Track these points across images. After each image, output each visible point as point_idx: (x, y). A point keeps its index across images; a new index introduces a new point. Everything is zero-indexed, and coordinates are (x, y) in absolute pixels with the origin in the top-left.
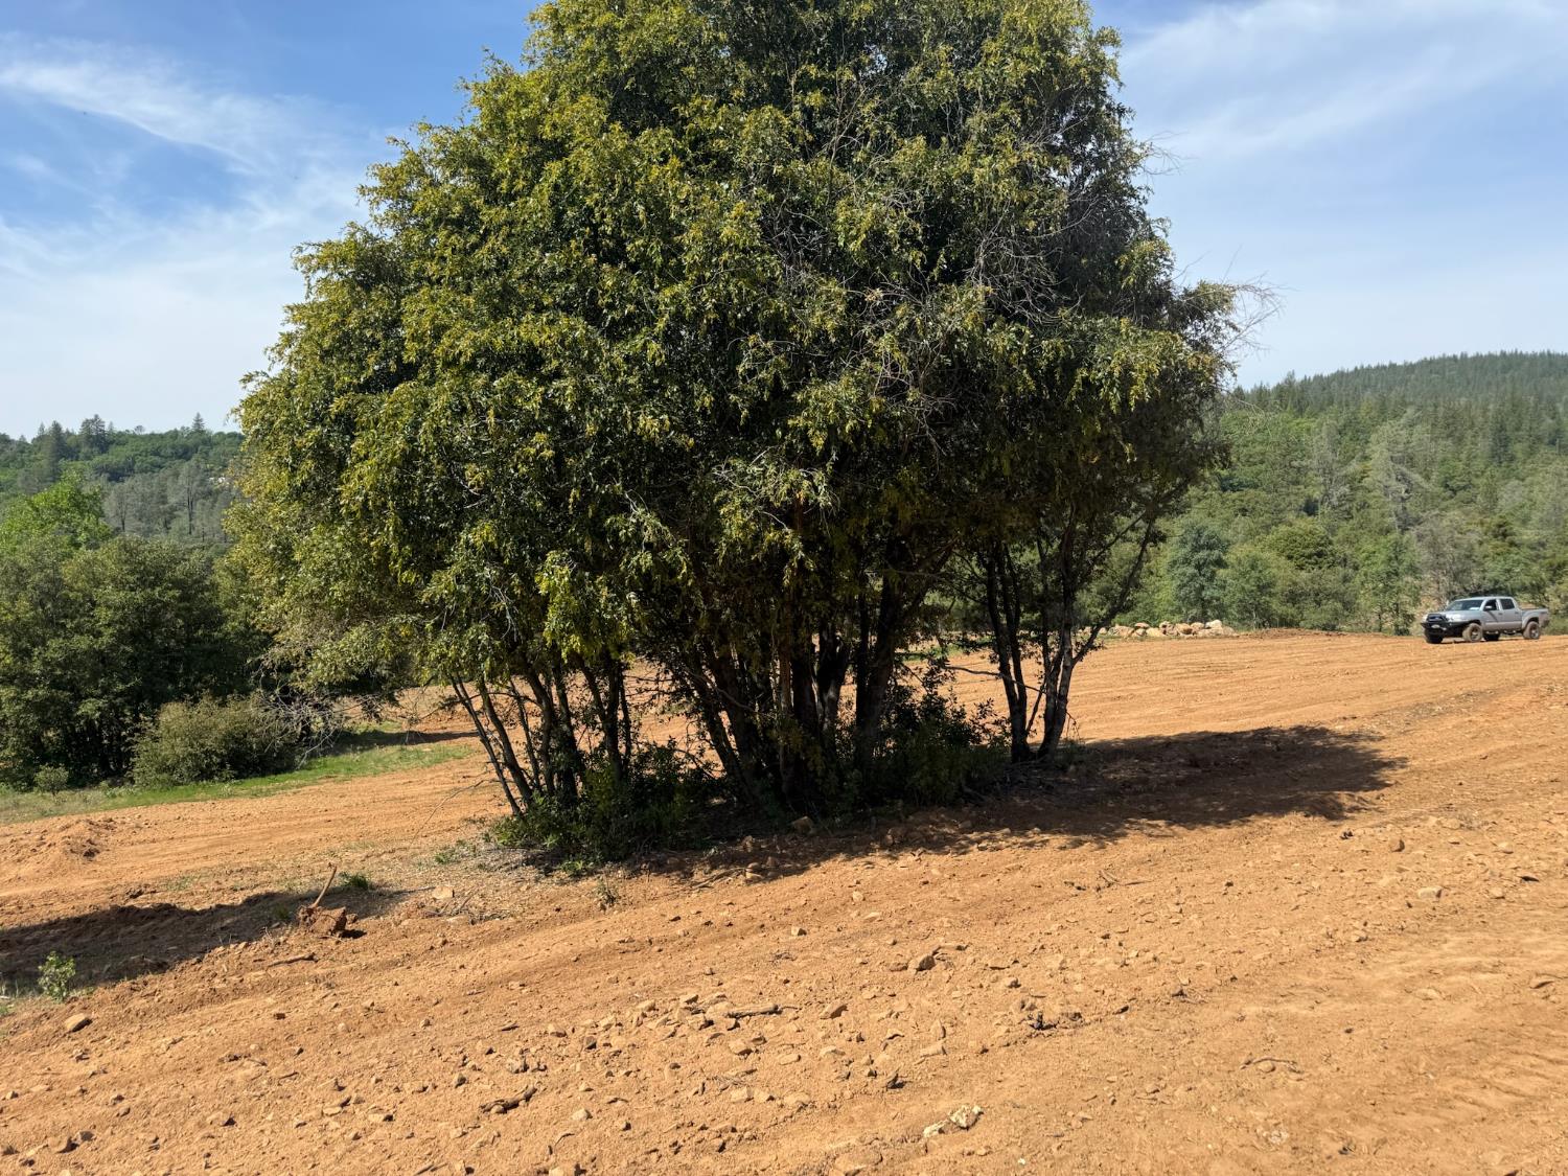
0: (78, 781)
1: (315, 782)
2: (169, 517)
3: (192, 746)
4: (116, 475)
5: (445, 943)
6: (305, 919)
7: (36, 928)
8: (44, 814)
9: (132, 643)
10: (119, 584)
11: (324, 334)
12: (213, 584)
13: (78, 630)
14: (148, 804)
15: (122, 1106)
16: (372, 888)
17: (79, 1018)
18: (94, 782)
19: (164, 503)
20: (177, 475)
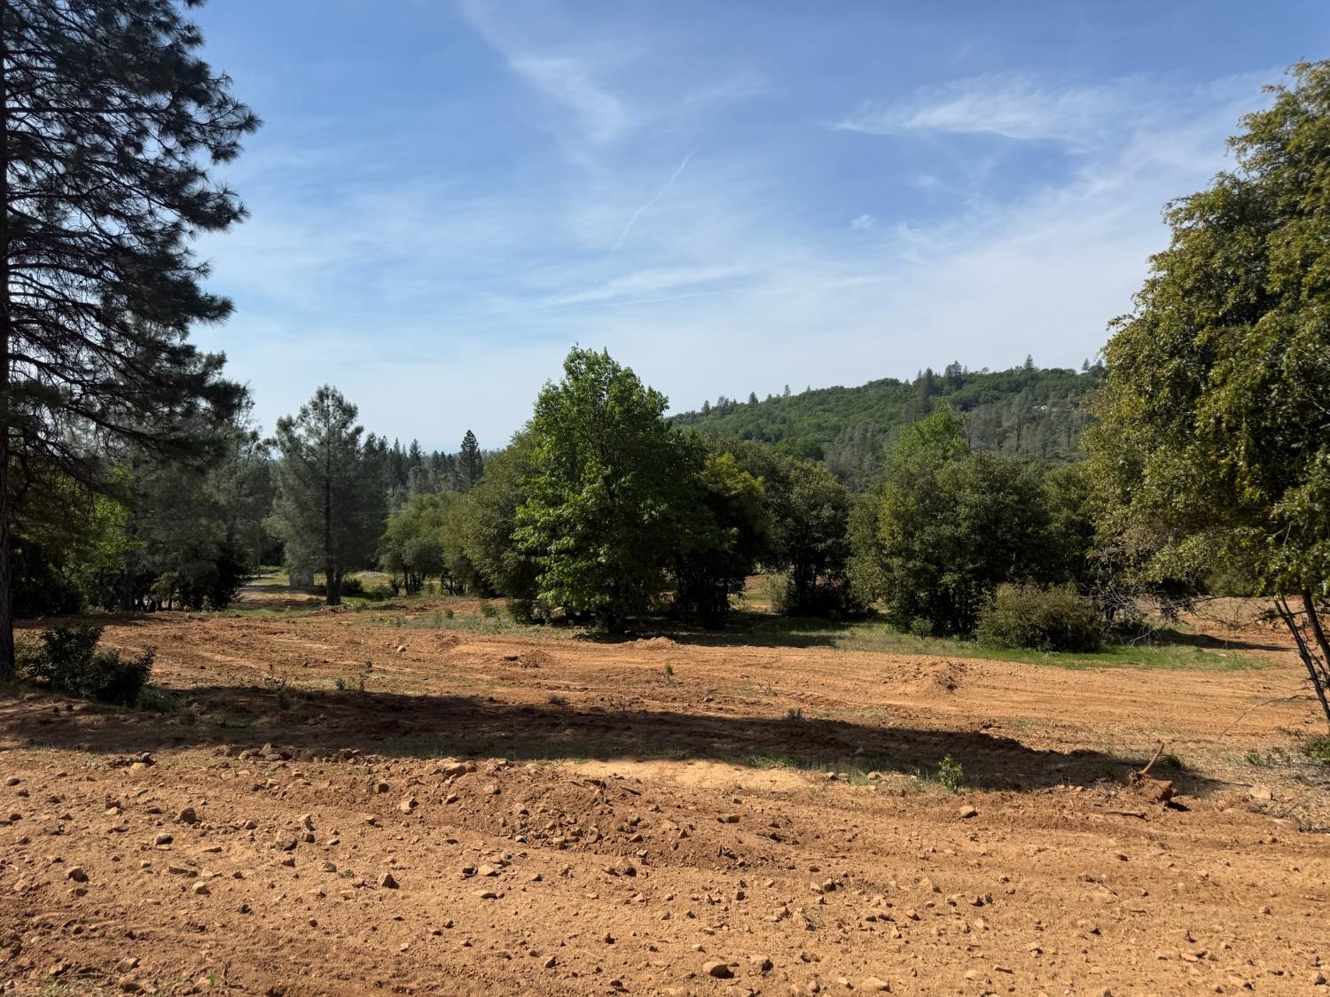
0: (938, 632)
1: (1118, 666)
2: (1003, 437)
3: (1021, 619)
4: (966, 406)
5: (1274, 841)
6: (1135, 781)
7: (923, 733)
8: (918, 652)
9: (981, 534)
10: (975, 489)
11: (1187, 275)
12: (1043, 492)
13: (945, 521)
14: (988, 658)
15: (1010, 886)
16: (1185, 769)
17: (969, 809)
18: (949, 635)
19: (999, 427)
20: (1010, 404)
